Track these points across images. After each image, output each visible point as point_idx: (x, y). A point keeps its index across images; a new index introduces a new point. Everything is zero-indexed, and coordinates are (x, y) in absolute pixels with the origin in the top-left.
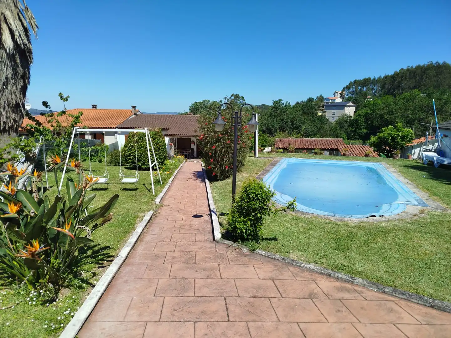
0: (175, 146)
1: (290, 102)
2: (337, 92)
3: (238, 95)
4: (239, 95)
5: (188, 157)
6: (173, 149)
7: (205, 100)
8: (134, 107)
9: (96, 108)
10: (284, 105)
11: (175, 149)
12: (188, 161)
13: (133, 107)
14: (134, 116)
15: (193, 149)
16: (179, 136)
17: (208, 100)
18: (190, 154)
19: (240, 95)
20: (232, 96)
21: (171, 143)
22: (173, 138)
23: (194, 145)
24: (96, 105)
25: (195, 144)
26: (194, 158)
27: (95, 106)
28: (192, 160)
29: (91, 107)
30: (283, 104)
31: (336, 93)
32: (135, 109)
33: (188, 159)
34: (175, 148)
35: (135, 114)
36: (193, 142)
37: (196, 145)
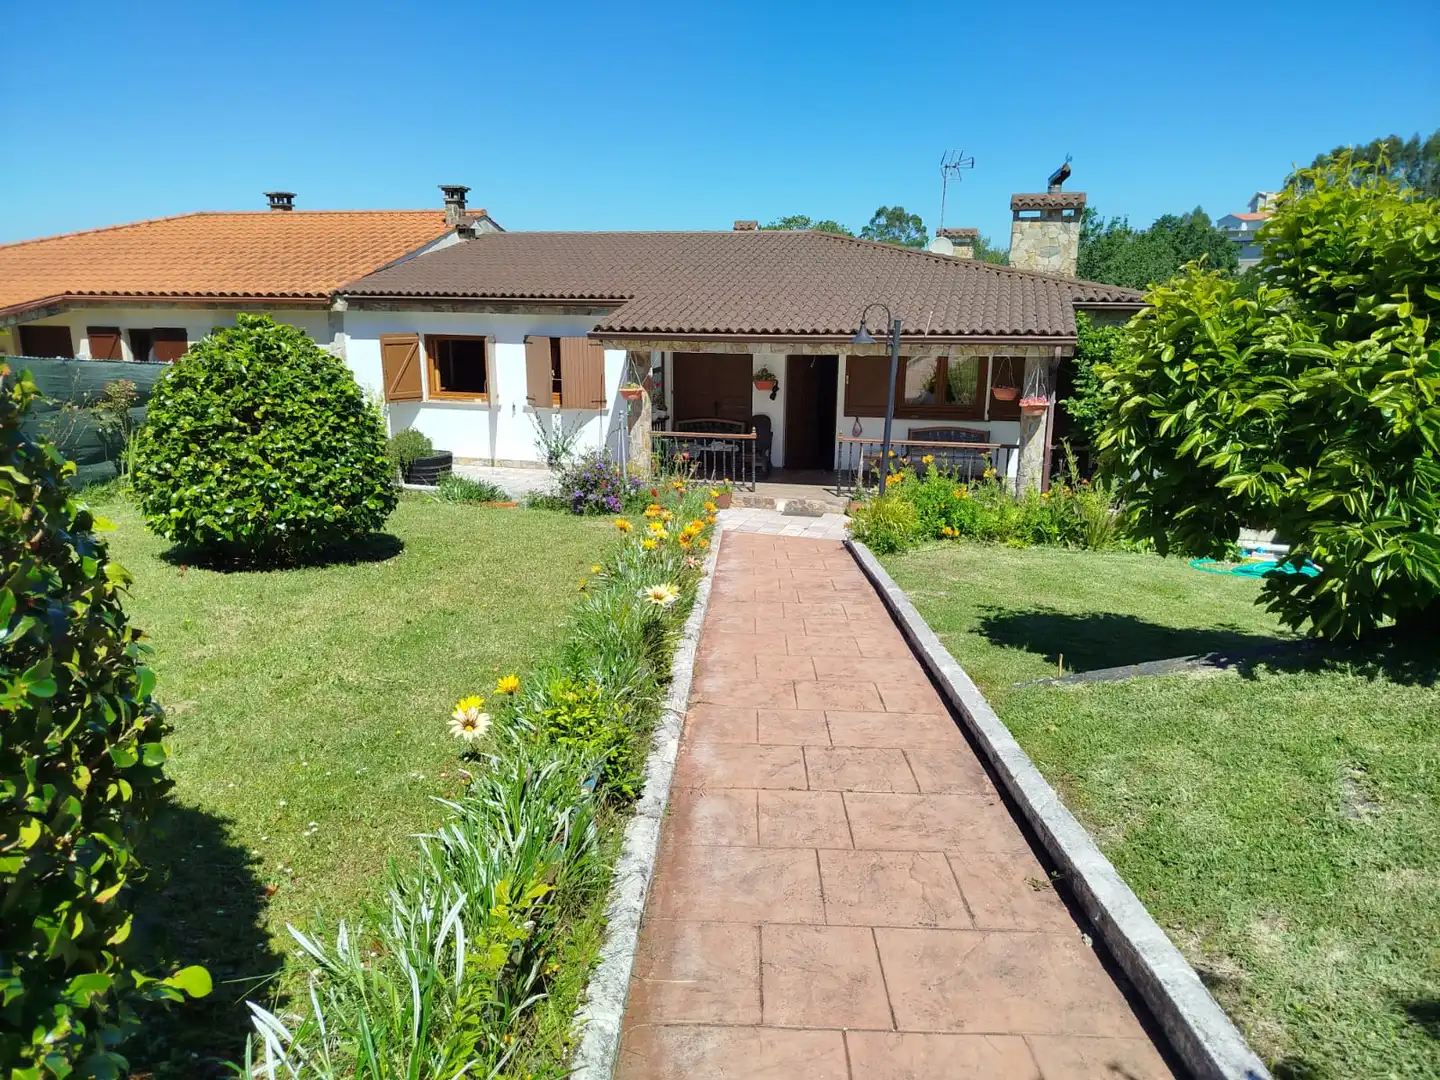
0: (658, 402)
1: (1126, 221)
2: (1264, 197)
3: (901, 209)
4: (906, 211)
5: (739, 470)
6: (648, 424)
7: (789, 217)
8: (457, 194)
9: (288, 207)
10: (1103, 231)
11: (658, 424)
12: (736, 493)
13: (451, 191)
14: (455, 239)
15: (764, 422)
16: (683, 339)
17: (802, 217)
18: (749, 450)
19: (909, 211)
20: (879, 214)
21: (635, 387)
22: (648, 356)
23: (773, 397)
24: (289, 197)
25: (775, 389)
26: (767, 474)
27: (282, 201)
28: (763, 489)
29: (264, 205)
30: (1100, 225)
31: (1260, 199)
32: (461, 204)
33: (739, 478)
34: (663, 414)
35: (463, 231)
36: (767, 377)
37: (781, 394)
